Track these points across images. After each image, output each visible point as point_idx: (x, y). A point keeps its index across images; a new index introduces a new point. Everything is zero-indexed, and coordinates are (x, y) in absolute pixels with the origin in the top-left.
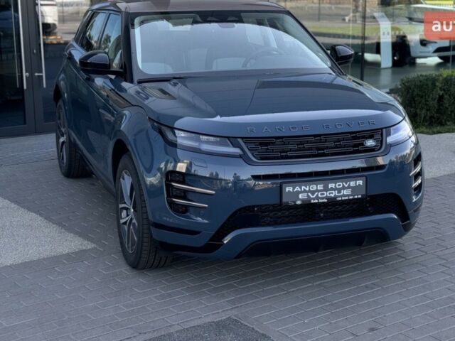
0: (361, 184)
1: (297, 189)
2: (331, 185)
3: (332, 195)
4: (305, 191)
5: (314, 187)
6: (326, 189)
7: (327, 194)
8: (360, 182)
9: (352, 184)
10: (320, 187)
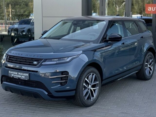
0: (28, 75)
1: (11, 72)
2: (19, 74)
3: (20, 77)
4: (13, 74)
5: (15, 73)
6: (18, 74)
7: (18, 76)
8: (27, 75)
9: (25, 75)
10: (16, 73)
